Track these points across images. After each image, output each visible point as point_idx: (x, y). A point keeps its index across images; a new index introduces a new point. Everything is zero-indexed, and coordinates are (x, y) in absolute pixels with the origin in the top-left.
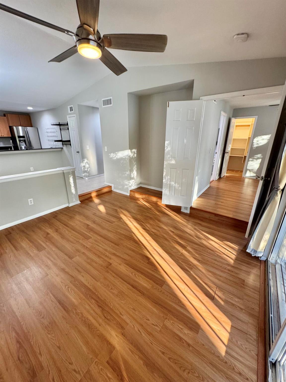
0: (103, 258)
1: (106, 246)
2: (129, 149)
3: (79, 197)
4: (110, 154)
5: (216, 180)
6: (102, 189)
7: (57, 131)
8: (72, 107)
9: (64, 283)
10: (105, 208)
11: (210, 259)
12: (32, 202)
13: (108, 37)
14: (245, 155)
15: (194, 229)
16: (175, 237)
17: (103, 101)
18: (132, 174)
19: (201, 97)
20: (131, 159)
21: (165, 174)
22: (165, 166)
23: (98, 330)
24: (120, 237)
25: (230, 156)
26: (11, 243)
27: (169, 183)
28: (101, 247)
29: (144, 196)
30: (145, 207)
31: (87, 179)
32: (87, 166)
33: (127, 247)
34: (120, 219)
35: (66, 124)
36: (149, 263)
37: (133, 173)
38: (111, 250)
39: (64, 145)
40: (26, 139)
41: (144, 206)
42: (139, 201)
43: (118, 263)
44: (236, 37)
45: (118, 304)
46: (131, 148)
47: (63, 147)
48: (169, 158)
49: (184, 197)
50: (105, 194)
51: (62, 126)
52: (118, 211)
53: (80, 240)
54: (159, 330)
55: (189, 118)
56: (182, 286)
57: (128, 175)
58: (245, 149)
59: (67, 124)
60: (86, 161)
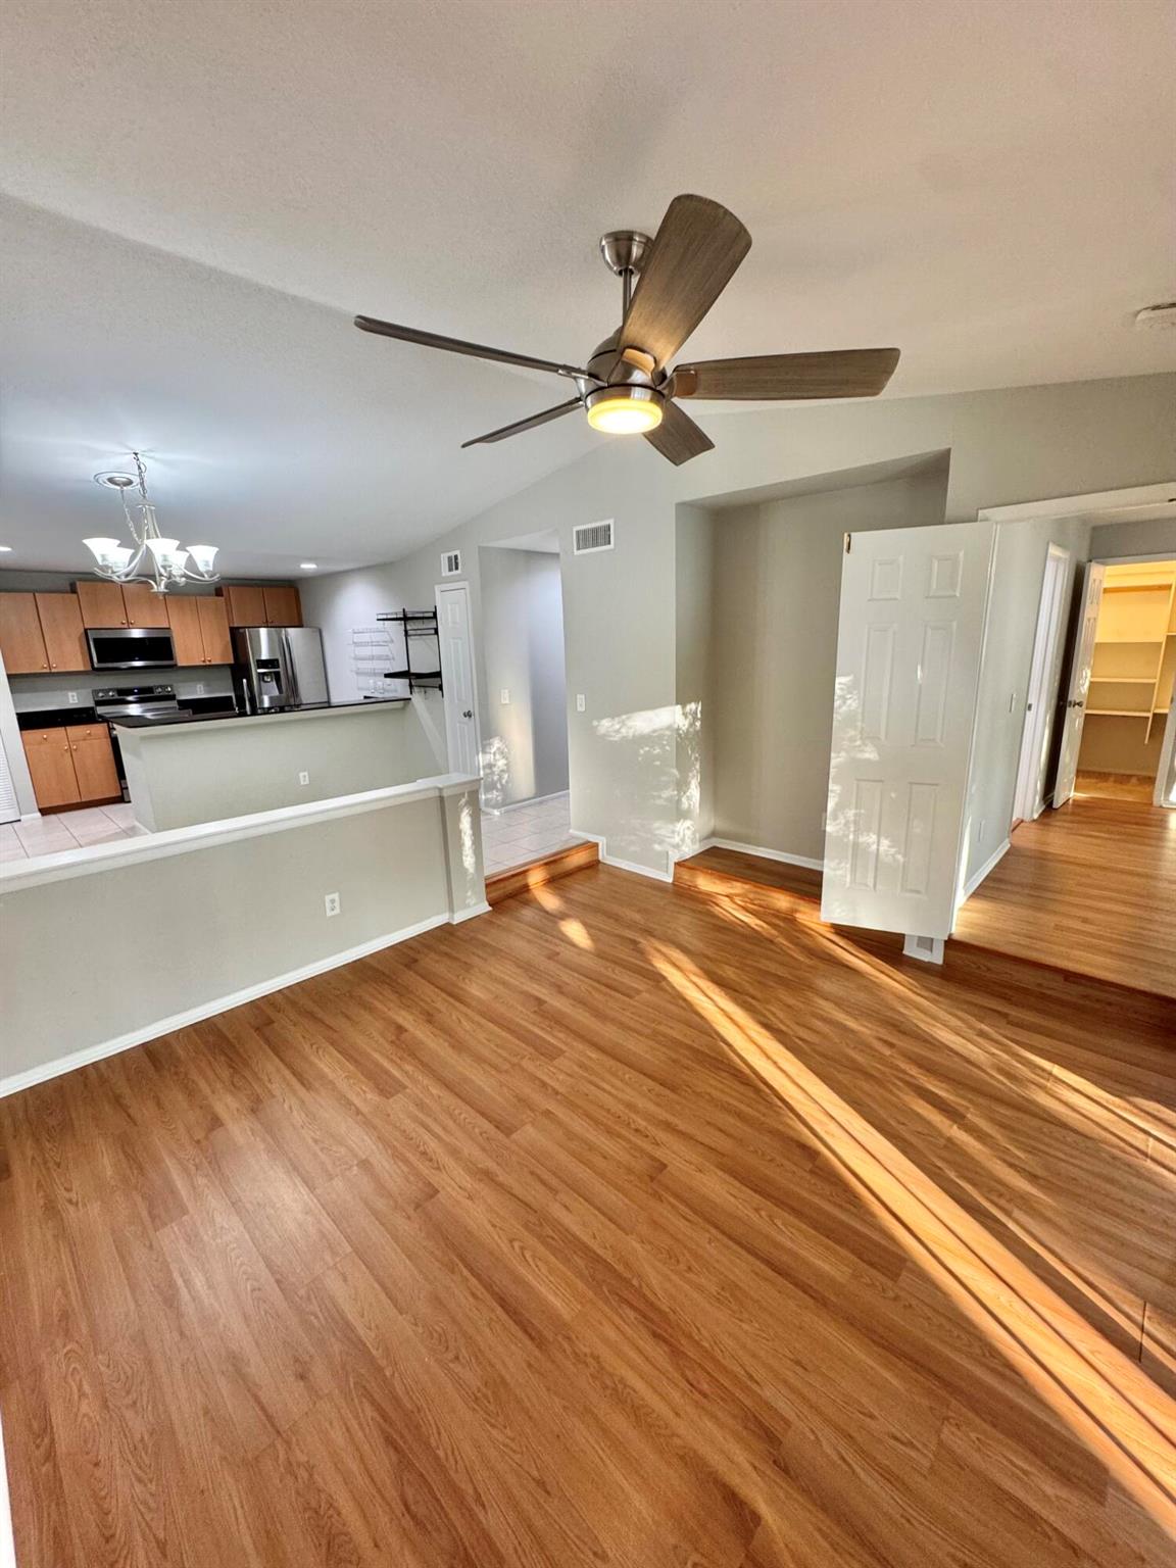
0: (629, 1141)
1: (628, 1090)
2: (677, 703)
3: (487, 886)
4: (595, 723)
5: (1034, 821)
6: (565, 854)
7: (394, 638)
8: (456, 557)
9: (501, 1229)
10: (589, 934)
11: (1081, 1174)
12: (337, 904)
13: (690, 370)
14: (1156, 707)
15: (978, 1035)
16: (903, 1066)
17: (578, 532)
18: (684, 800)
19: (980, 512)
20: (681, 739)
21: (837, 804)
22: (833, 771)
23: (673, 1435)
24: (674, 1056)
25: (1087, 715)
26: (282, 1060)
27: (851, 837)
28: (610, 1093)
29: (737, 888)
30: (747, 932)
31: (496, 813)
32: (501, 763)
33: (712, 1100)
34: (658, 979)
35: (431, 615)
36: (817, 1170)
37: (688, 794)
38: (652, 1108)
39: (416, 689)
40: (281, 669)
41: (740, 928)
42: (717, 905)
43: (691, 1163)
44: (1144, 317)
45: (730, 1334)
46: (682, 700)
47: (410, 696)
48: (852, 740)
49: (918, 896)
50: (575, 876)
51: (417, 622)
52: (640, 946)
53: (522, 1058)
54: (928, 1465)
55: (934, 586)
56: (986, 1287)
57: (669, 799)
58: (1154, 684)
59: (435, 613)
60: (496, 744)
